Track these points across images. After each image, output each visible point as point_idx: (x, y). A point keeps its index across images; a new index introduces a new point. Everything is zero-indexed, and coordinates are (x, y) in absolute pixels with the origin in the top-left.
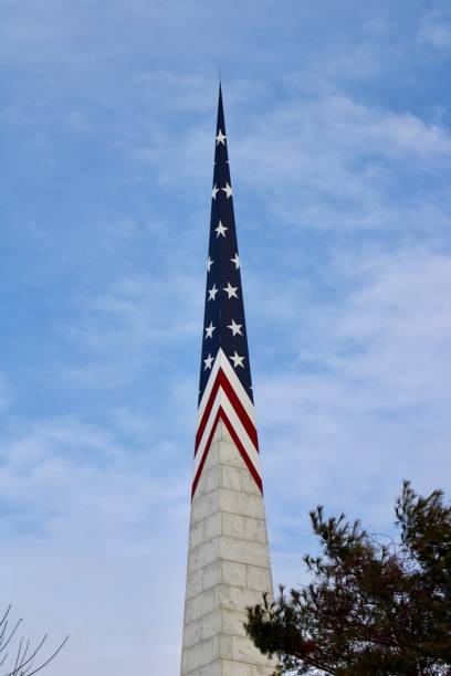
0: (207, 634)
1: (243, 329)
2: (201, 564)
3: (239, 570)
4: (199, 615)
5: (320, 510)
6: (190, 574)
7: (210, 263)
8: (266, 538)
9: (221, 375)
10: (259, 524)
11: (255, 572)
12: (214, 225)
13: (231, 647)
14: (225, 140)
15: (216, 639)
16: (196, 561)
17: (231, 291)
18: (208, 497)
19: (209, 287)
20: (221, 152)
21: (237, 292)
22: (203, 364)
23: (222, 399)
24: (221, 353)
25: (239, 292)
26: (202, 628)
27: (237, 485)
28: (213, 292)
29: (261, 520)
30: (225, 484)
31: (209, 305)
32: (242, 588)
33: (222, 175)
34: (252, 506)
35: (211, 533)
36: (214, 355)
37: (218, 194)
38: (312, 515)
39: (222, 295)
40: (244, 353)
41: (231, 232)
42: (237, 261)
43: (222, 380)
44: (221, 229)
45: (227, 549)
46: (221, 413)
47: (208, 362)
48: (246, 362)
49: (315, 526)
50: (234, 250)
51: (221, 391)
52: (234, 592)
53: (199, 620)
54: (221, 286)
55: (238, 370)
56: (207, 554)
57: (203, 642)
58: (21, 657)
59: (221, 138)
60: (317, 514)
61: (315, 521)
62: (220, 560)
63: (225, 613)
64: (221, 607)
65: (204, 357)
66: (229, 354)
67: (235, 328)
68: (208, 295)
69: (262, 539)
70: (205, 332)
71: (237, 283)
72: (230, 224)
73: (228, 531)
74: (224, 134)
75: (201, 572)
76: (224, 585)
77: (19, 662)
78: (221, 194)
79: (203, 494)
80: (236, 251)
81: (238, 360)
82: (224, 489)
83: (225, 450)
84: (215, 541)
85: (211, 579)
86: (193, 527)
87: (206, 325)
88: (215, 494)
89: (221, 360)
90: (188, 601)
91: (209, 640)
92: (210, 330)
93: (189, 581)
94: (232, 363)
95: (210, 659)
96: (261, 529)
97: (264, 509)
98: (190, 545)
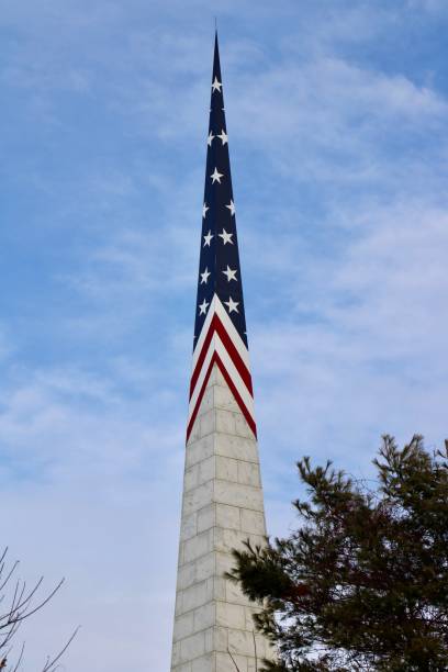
0: (201, 576)
1: (238, 275)
2: (195, 507)
3: (233, 513)
4: (193, 557)
5: (307, 460)
6: (185, 517)
7: (206, 209)
8: (260, 482)
9: (216, 320)
10: (253, 468)
11: (249, 515)
12: (209, 172)
13: (224, 590)
14: (221, 87)
15: (210, 582)
16: (190, 504)
17: (226, 237)
18: (202, 441)
19: (204, 233)
20: (217, 99)
21: (231, 238)
22: (198, 310)
23: (217, 344)
24: (216, 298)
25: (234, 238)
26: (196, 571)
27: (231, 429)
28: (208, 239)
29: (255, 464)
30: (220, 428)
31: (205, 251)
32: (235, 531)
33: (217, 122)
34: (246, 450)
35: (205, 477)
36: (209, 301)
37: (213, 141)
38: (300, 465)
39: (217, 241)
40: (239, 298)
41: (227, 178)
42: (232, 207)
43: (217, 324)
44: (216, 176)
45: (221, 493)
46: (216, 358)
47: (203, 307)
48: (241, 307)
49: (303, 476)
50: (229, 197)
51: (216, 336)
52: (227, 535)
53: (193, 562)
54: (216, 232)
55: (232, 315)
56: (202, 497)
57: (196, 583)
58: (17, 598)
59: (217, 85)
60: (304, 465)
61: (302, 471)
62: (214, 503)
63: (218, 555)
64: (215, 550)
65: (200, 302)
66: (224, 299)
67: (230, 274)
68: (203, 241)
69: (255, 482)
70: (200, 278)
71: (232, 229)
72: (226, 171)
73: (222, 475)
74: (220, 81)
75: (195, 515)
76: (217, 527)
77: (16, 604)
78: (217, 141)
79: (198, 438)
80: (231, 197)
81: (233, 305)
82: (219, 433)
83: (219, 394)
84: (210, 484)
85: (205, 522)
86: (187, 470)
87: (202, 271)
88: (209, 438)
89: (216, 305)
90: (183, 543)
91: (203, 582)
92: (205, 276)
93: (183, 523)
94: (227, 308)
95: (205, 601)
96: (255, 472)
97: (258, 453)
98: (185, 488)
